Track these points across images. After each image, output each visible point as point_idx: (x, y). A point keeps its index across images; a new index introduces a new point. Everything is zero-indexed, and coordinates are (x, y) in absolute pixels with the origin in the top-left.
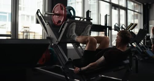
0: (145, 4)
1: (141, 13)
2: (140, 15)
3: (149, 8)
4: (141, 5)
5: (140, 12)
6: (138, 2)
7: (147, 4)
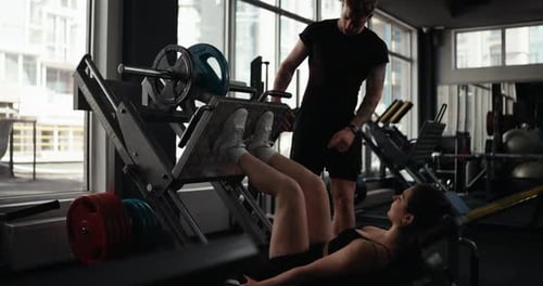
0: (425, 30)
1: (410, 60)
2: (409, 64)
3: (435, 42)
4: (410, 31)
5: (409, 56)
6: (401, 23)
7: (432, 31)
